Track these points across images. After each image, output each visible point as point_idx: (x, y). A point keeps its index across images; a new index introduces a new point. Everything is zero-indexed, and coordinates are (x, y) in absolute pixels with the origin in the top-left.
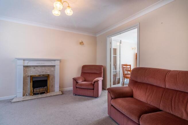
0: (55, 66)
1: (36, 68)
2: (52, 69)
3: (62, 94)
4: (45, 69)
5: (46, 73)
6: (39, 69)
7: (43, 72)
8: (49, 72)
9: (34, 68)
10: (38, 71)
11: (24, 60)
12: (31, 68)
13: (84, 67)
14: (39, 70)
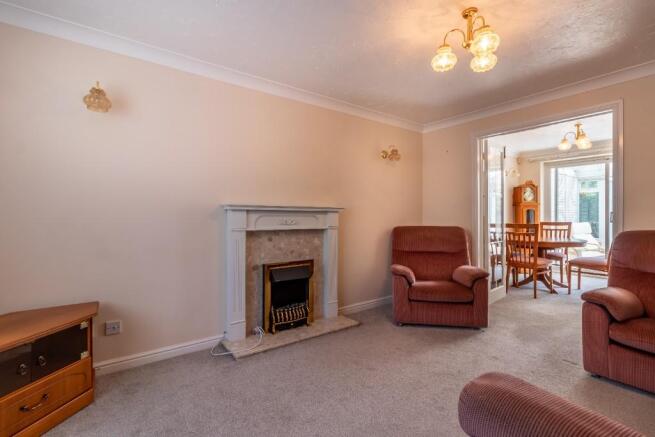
0: (322, 231)
1: (275, 238)
2: (316, 241)
3: (358, 325)
4: (298, 243)
5: (300, 256)
6: (283, 243)
7: (292, 252)
8: (307, 251)
9: (270, 240)
10: (280, 249)
11: (248, 211)
12: (261, 240)
13: (399, 233)
14: (282, 245)
